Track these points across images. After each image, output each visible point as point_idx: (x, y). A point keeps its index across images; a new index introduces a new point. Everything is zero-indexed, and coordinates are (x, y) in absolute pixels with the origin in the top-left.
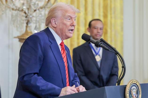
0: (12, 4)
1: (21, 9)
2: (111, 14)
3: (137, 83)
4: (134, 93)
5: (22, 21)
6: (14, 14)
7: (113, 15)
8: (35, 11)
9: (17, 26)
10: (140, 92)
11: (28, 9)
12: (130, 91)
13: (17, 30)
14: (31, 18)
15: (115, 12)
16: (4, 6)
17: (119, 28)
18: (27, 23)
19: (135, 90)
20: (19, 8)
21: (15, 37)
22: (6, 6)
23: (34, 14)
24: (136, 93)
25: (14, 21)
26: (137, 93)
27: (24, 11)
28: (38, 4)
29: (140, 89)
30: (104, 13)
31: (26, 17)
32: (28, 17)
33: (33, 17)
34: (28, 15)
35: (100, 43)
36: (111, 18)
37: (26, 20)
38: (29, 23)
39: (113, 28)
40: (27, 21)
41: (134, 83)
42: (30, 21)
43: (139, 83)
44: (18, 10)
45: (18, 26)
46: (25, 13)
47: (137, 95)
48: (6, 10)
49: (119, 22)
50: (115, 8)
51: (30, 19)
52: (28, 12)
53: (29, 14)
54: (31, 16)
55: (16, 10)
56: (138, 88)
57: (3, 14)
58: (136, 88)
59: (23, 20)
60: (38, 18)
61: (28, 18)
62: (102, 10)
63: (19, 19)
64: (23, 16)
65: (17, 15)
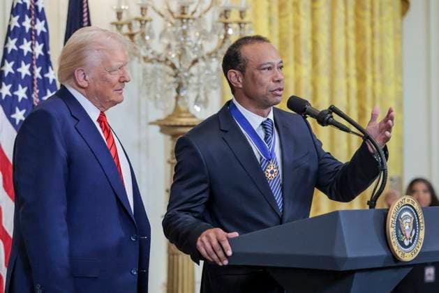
0: (144, 47)
1: (162, 58)
2: (373, 73)
3: (413, 203)
4: (407, 227)
5: (165, 86)
6: (149, 71)
8: (195, 61)
9: (156, 98)
10: (422, 225)
11: (180, 57)
12: (398, 221)
13: (156, 106)
14: (186, 78)
15: (381, 68)
18: (178, 91)
19: (409, 220)
20: (159, 56)
21: (151, 123)
23: (194, 70)
24: (411, 227)
25: (148, 85)
26: (414, 227)
27: (169, 63)
28: (202, 47)
29: (420, 218)
30: (357, 69)
31: (176, 76)
32: (179, 75)
33: (192, 75)
34: (179, 72)
35: (329, 115)
36: (374, 80)
37: (175, 82)
38: (181, 89)
40: (177, 85)
41: (407, 203)
42: (185, 86)
44: (159, 61)
45: (158, 96)
46: (173, 66)
47: (414, 231)
48: (132, 59)
49: (391, 90)
50: (382, 57)
51: (184, 81)
52: (180, 65)
53: (181, 70)
54: (186, 74)
55: (151, 61)
56: (417, 216)
59: (169, 84)
60: (202, 77)
61: (180, 77)
62: (352, 63)
63: (159, 81)
64: (167, 73)
65: (154, 73)
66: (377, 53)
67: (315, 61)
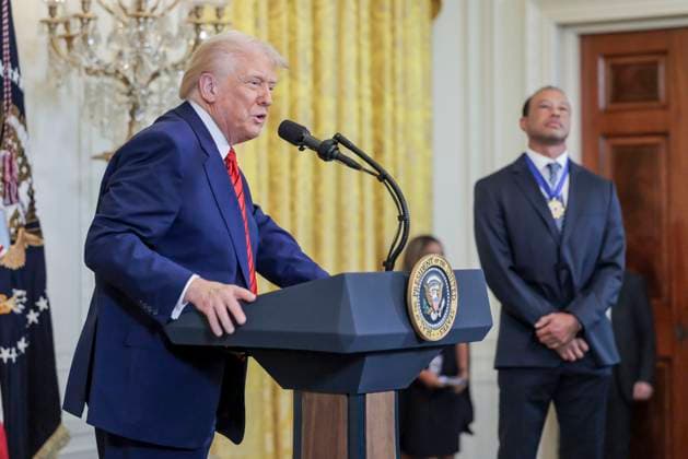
0: (87, 54)
1: (111, 70)
2: (394, 94)
3: (443, 264)
4: (435, 296)
5: (115, 107)
6: (93, 87)
7: (400, 98)
8: (156, 75)
9: (102, 123)
10: (454, 293)
11: (135, 68)
12: (422, 288)
13: (103, 135)
14: (143, 96)
15: (405, 88)
16: (62, 62)
17: (418, 137)
18: (132, 114)
19: (437, 287)
20: (107, 66)
21: (96, 158)
22: (67, 62)
23: (154, 86)
24: (440, 296)
25: (92, 106)
26: (444, 295)
27: (120, 76)
28: (164, 56)
29: (452, 284)
30: (373, 88)
31: (130, 94)
32: (134, 92)
33: (151, 93)
34: (133, 89)
35: (334, 147)
36: (395, 104)
37: (128, 103)
38: (137, 112)
39: (400, 136)
40: (131, 107)
41: (434, 264)
42: (142, 107)
43: (449, 266)
44: (106, 74)
45: (106, 121)
46: (126, 81)
47: (443, 302)
48: (69, 71)
49: (418, 116)
50: (405, 74)
51: (140, 101)
52: (135, 79)
53: (137, 86)
54: (143, 92)
55: (95, 73)
56: (449, 282)
57: (58, 86)
58: (440, 281)
59: (120, 104)
60: (166, 95)
61: (136, 96)
62: (366, 80)
63: (107, 100)
64: (118, 90)
65: (100, 90)
66: (399, 70)
67: (316, 78)
